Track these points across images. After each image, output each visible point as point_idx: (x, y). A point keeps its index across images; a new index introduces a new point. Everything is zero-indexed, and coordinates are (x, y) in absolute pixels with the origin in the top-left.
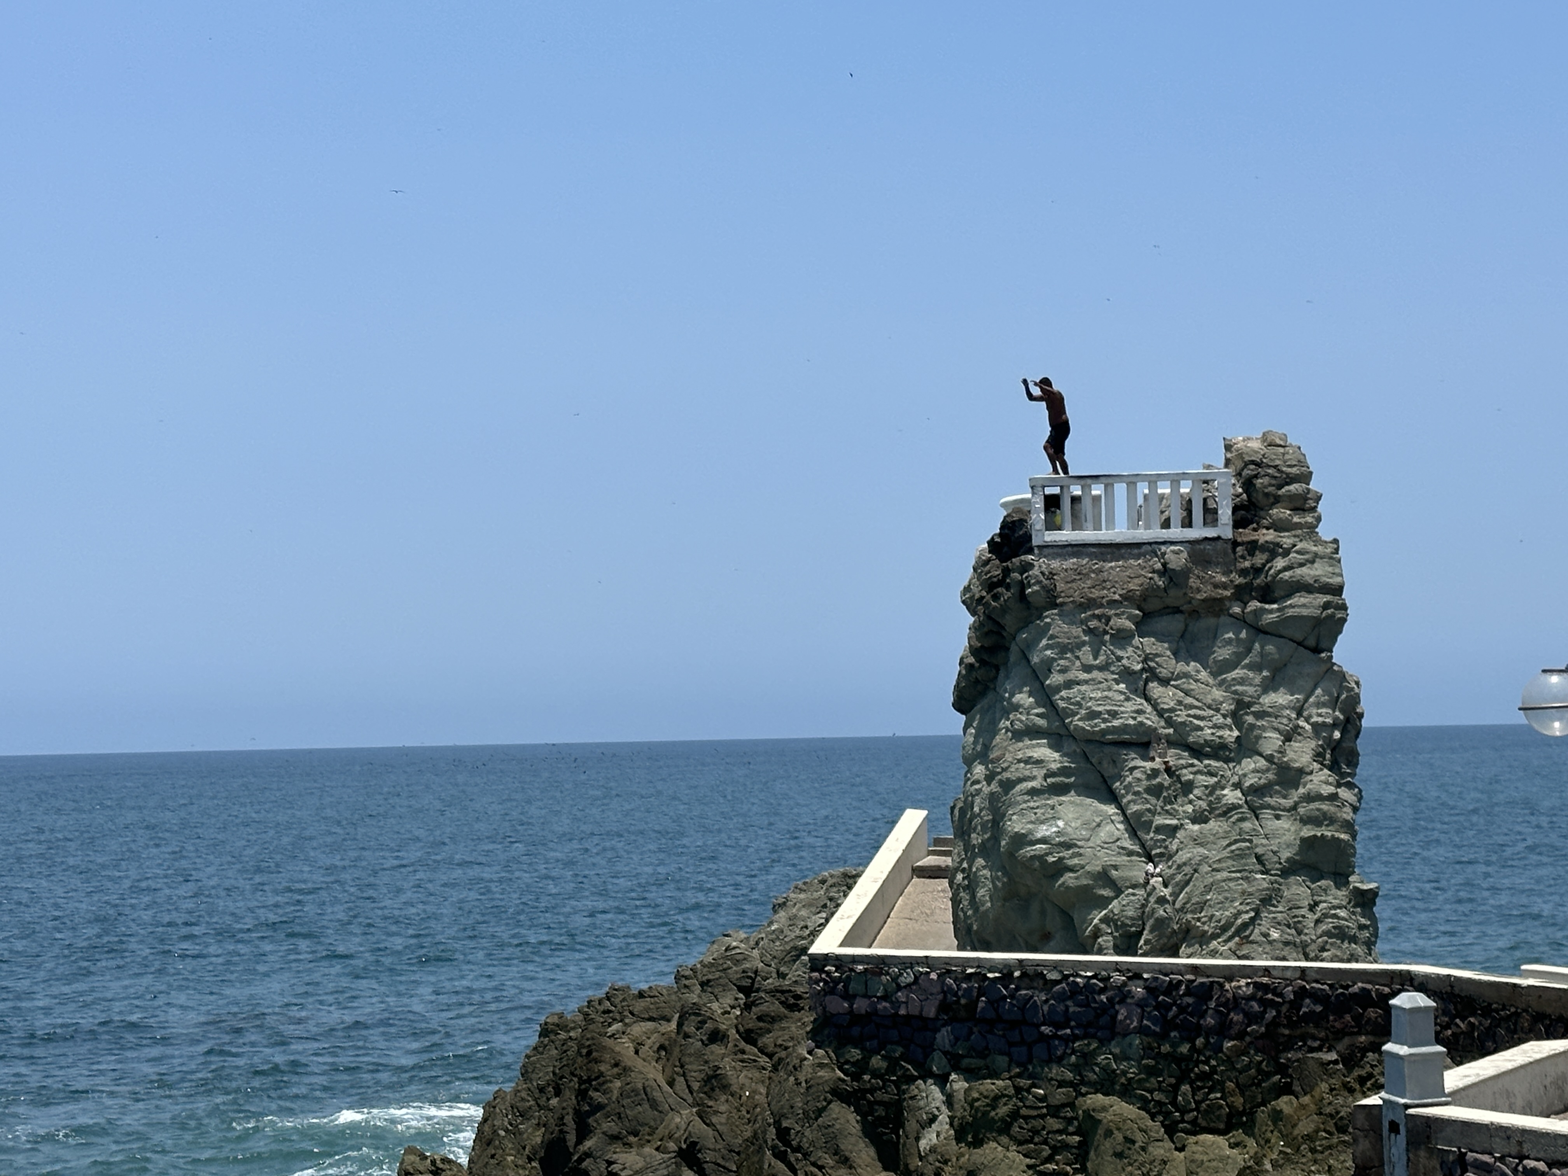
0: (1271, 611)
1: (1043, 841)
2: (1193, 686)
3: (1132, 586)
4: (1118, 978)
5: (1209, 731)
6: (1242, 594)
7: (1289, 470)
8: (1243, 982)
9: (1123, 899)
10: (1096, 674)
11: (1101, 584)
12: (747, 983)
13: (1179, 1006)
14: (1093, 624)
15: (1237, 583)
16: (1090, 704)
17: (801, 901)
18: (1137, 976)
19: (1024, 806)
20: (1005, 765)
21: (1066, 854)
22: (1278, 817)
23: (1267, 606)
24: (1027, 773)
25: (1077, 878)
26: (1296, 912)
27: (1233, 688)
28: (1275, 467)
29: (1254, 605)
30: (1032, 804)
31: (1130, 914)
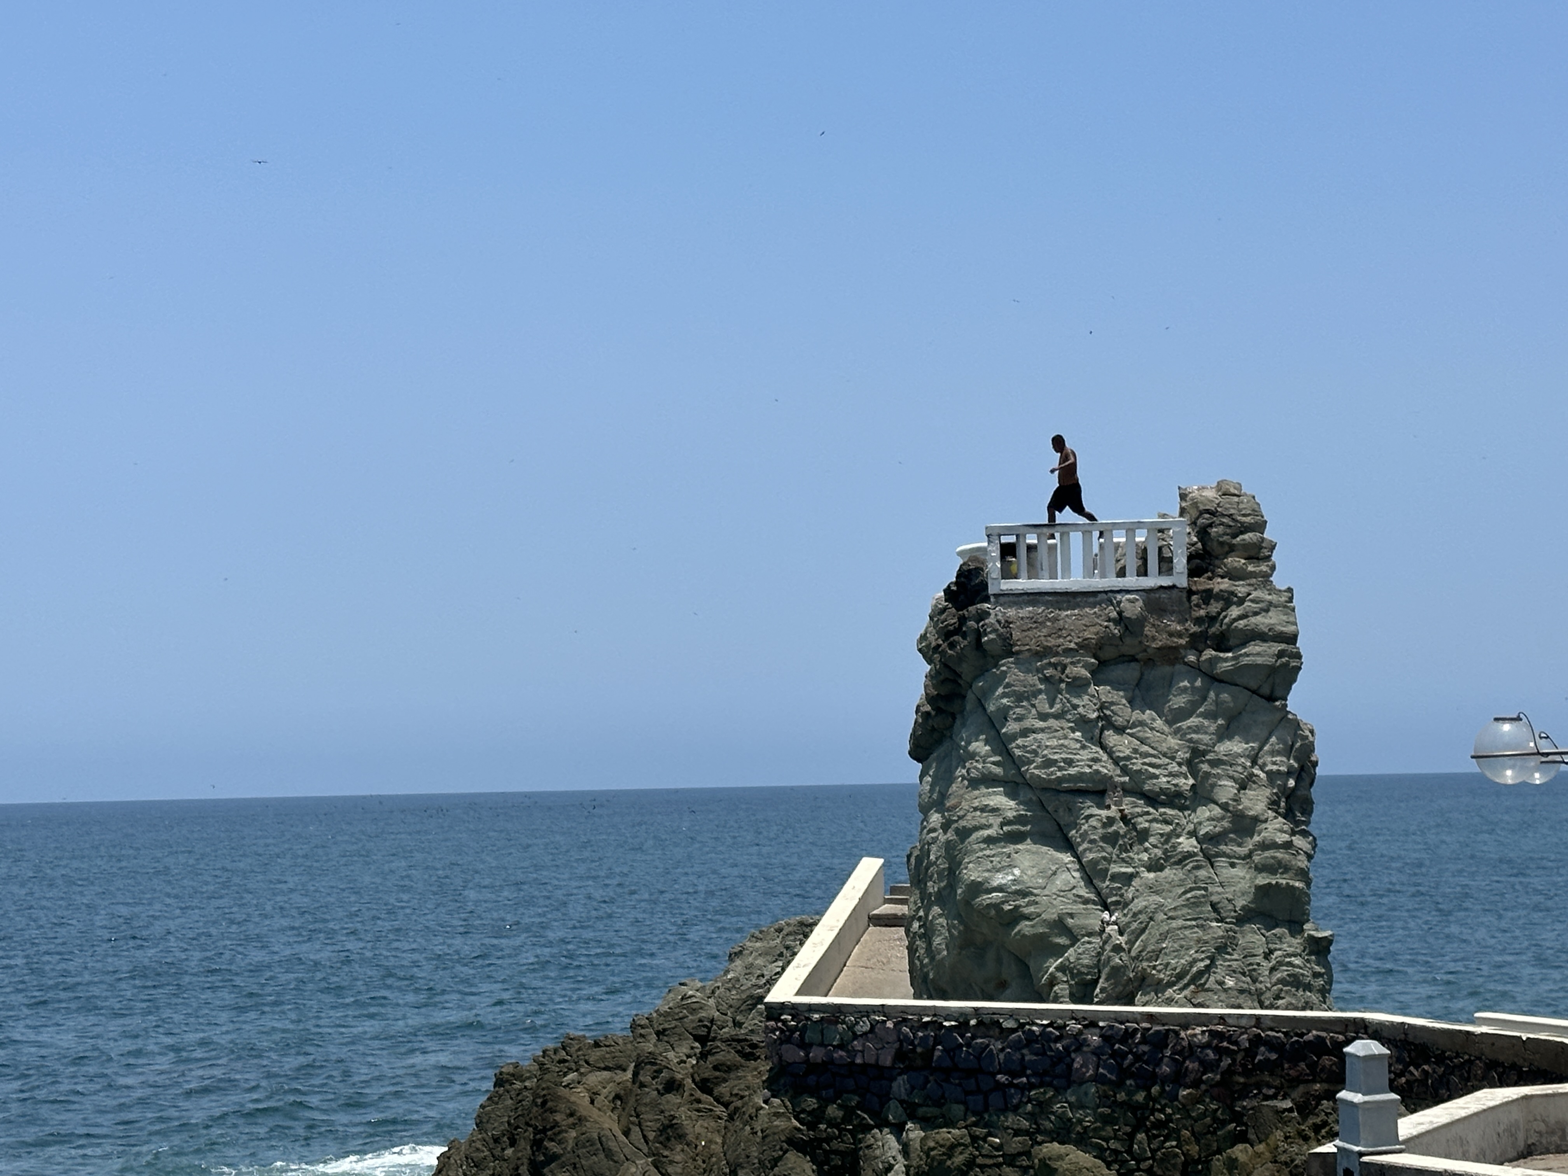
0: (1226, 660)
1: (999, 889)
2: (1149, 734)
3: (1087, 635)
4: (1074, 1026)
5: (1165, 779)
6: (1197, 642)
7: (1244, 519)
8: (1198, 1030)
9: (1079, 948)
10: (1052, 722)
11: (1058, 632)
12: (703, 1032)
13: (1135, 1055)
14: (1049, 672)
15: (1192, 631)
16: (1045, 752)
17: (757, 950)
18: (1093, 1024)
19: (980, 854)
20: (961, 813)
21: (1022, 902)
22: (1233, 865)
23: (1222, 655)
24: (984, 821)
25: (1033, 926)
26: (1251, 960)
27: (1189, 736)
28: (1230, 516)
29: (1209, 653)
30: (988, 852)
31: (1086, 962)
